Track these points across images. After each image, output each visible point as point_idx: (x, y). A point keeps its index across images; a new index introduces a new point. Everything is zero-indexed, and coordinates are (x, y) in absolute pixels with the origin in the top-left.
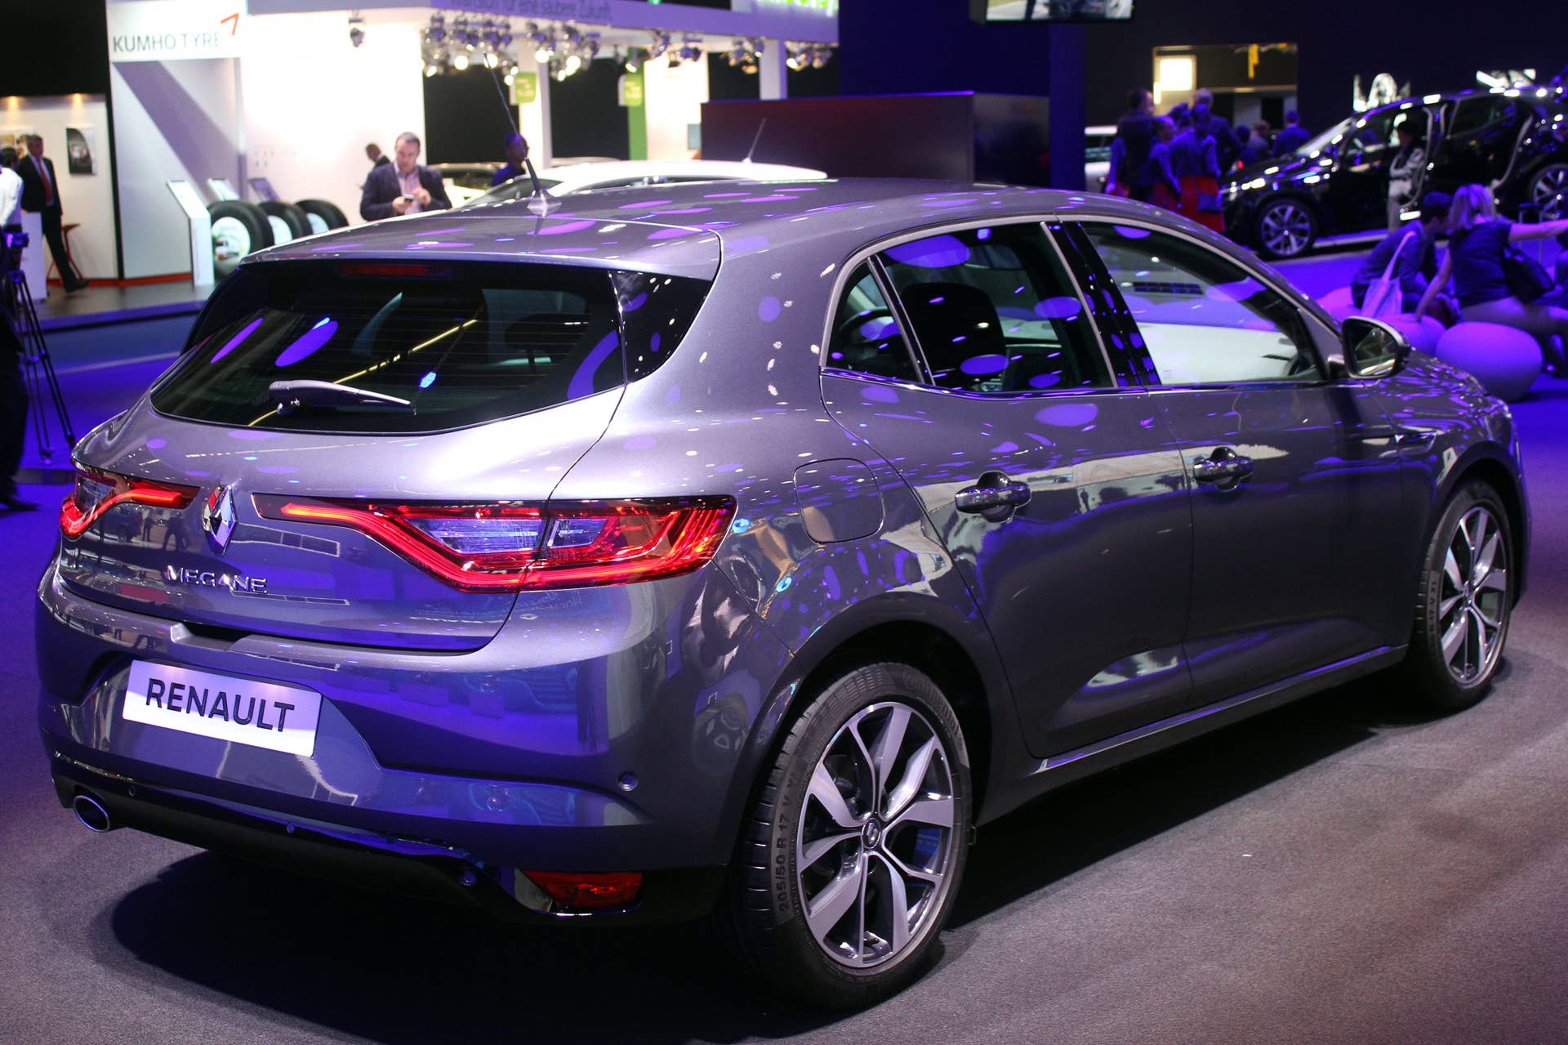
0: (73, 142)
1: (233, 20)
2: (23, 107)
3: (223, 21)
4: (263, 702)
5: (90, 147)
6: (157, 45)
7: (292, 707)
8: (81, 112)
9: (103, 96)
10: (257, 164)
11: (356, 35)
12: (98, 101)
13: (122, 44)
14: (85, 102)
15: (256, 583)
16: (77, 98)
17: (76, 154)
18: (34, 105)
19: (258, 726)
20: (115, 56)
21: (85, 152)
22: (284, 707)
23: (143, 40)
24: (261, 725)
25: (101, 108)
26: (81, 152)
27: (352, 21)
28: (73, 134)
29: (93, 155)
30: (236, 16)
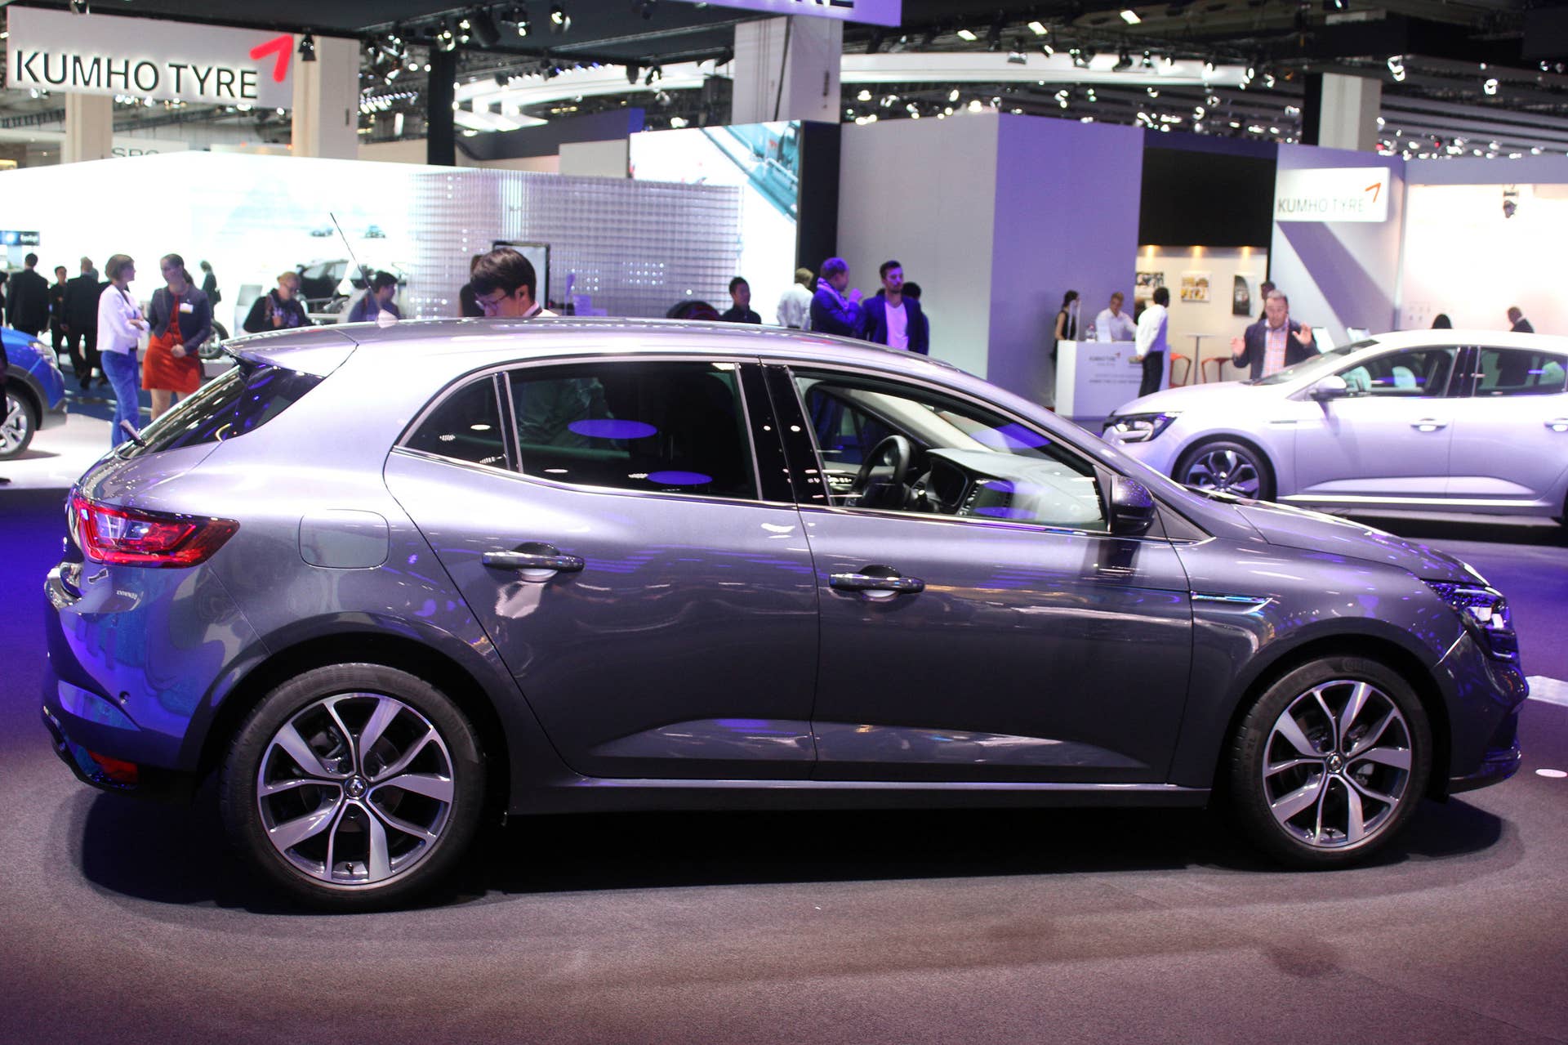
0: (1238, 288)
1: (1375, 189)
2: (1204, 255)
3: (1368, 190)
5: (1251, 292)
6: (1313, 207)
8: (1248, 262)
9: (1265, 250)
10: (1411, 318)
11: (1509, 208)
12: (1262, 254)
13: (1285, 206)
14: (1252, 254)
16: (1246, 250)
17: (1239, 298)
18: (1214, 255)
20: (1279, 215)
21: (1246, 297)
23: (1302, 203)
25: (1263, 260)
26: (1243, 296)
27: (1506, 194)
28: (1239, 280)
29: (1252, 300)
30: (1378, 186)
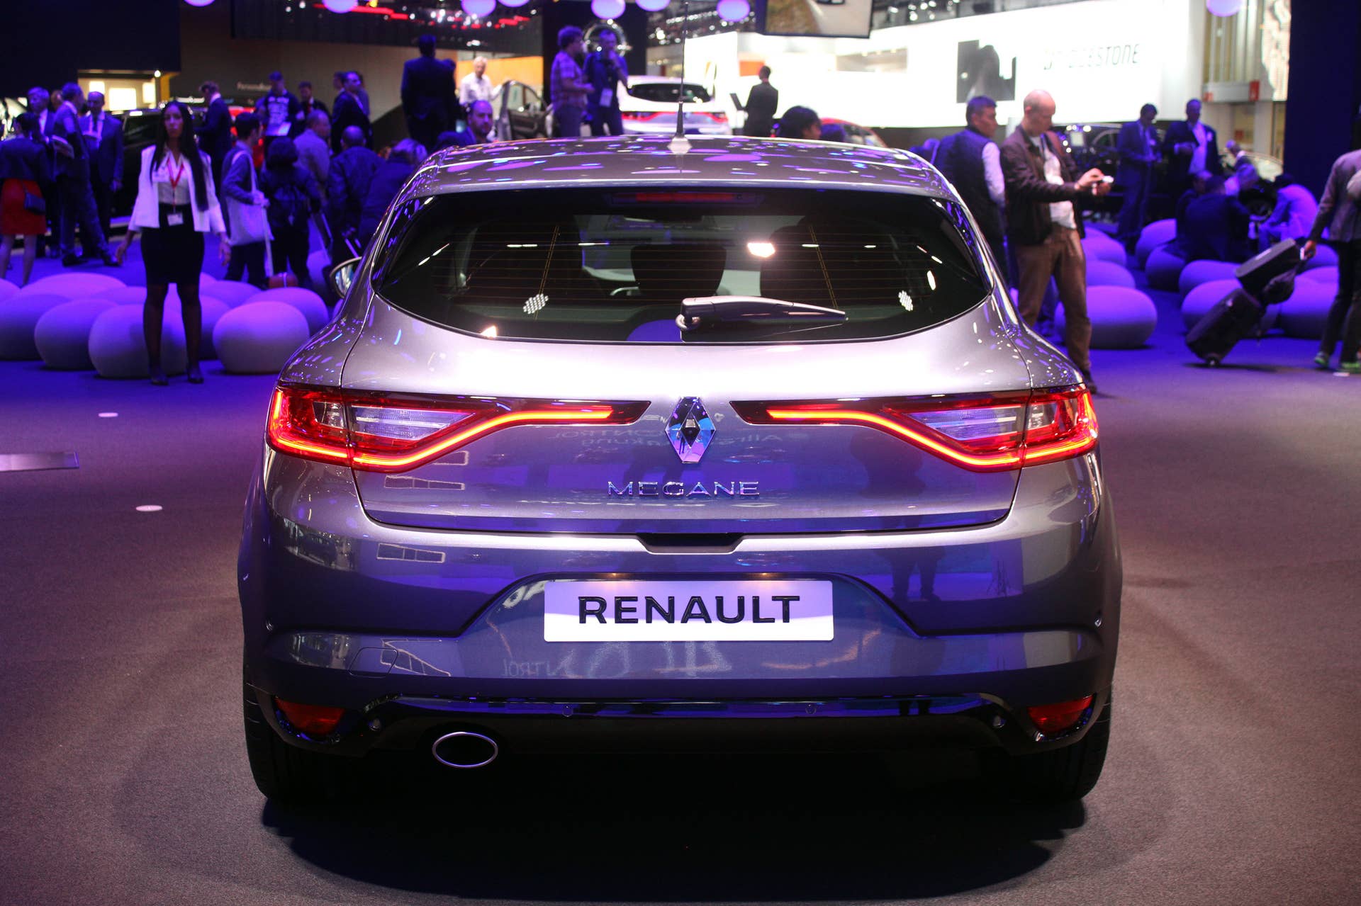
4: (756, 601)
7: (797, 598)
15: (745, 486)
19: (754, 622)
22: (786, 601)
24: (757, 619)
